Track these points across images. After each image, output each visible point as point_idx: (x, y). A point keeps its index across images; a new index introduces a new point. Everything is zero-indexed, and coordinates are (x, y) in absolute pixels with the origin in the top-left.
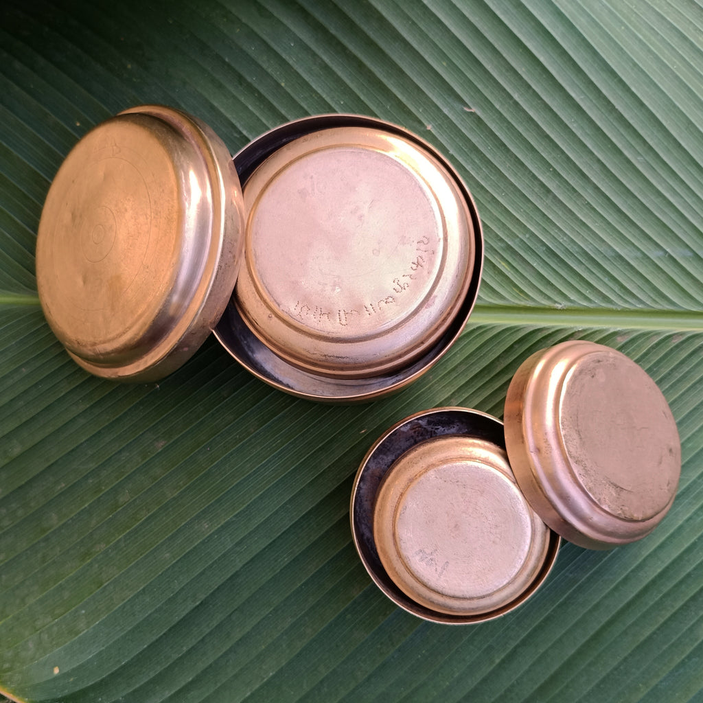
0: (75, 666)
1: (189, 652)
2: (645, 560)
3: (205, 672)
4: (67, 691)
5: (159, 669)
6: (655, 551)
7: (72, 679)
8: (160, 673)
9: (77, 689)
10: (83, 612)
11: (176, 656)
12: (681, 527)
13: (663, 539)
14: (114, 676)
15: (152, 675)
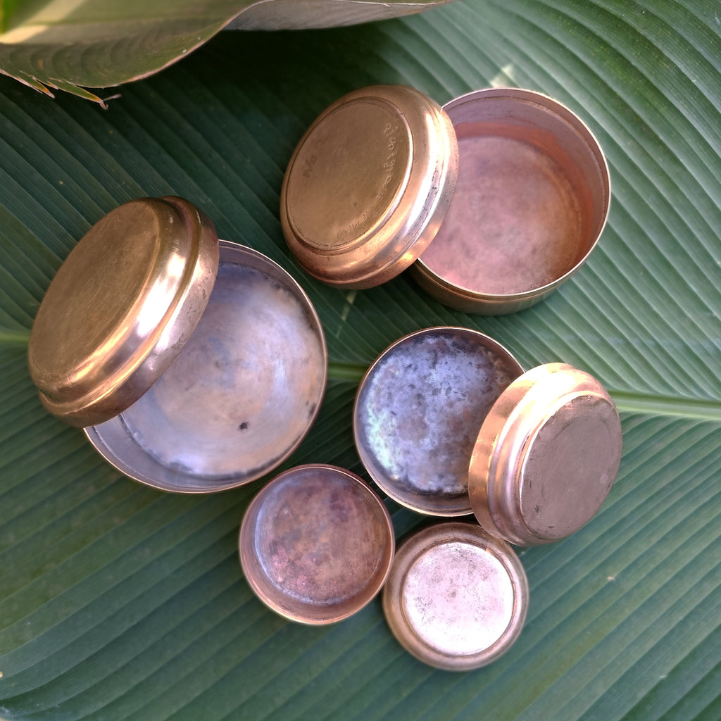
0: (17, 672)
1: (123, 668)
2: (544, 612)
3: (136, 688)
4: (8, 695)
5: (95, 681)
6: (554, 605)
7: (13, 684)
8: (95, 685)
9: (18, 693)
10: (29, 623)
11: (111, 671)
12: (578, 585)
13: (562, 593)
14: (53, 684)
15: (88, 686)
